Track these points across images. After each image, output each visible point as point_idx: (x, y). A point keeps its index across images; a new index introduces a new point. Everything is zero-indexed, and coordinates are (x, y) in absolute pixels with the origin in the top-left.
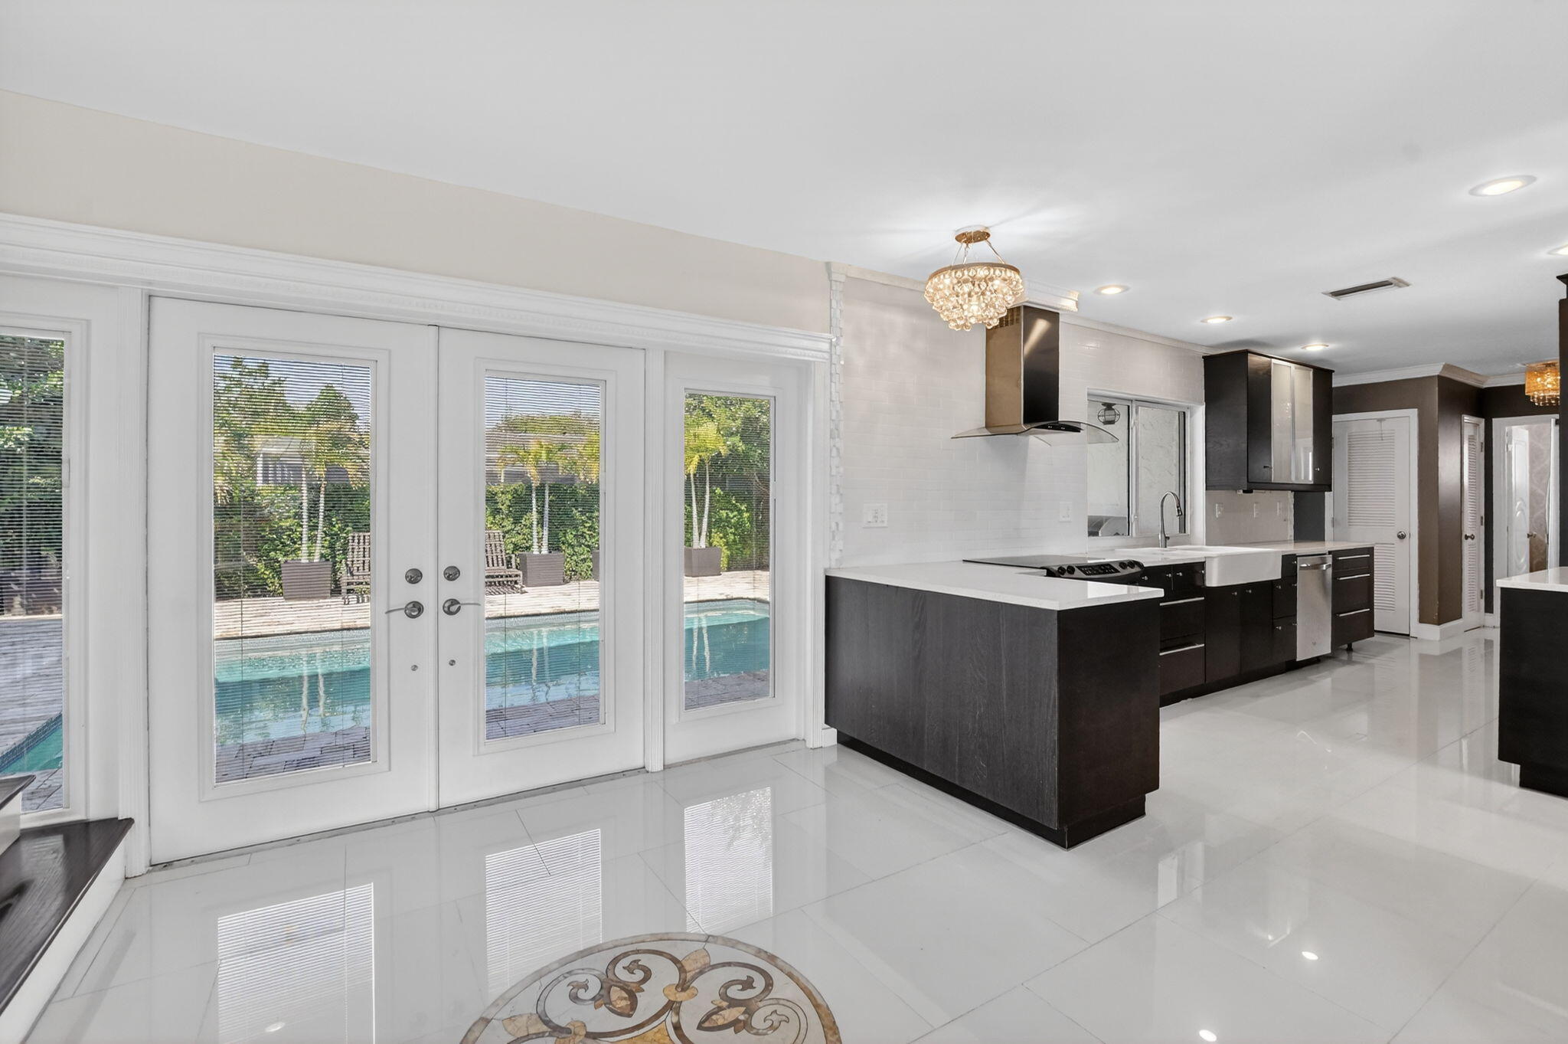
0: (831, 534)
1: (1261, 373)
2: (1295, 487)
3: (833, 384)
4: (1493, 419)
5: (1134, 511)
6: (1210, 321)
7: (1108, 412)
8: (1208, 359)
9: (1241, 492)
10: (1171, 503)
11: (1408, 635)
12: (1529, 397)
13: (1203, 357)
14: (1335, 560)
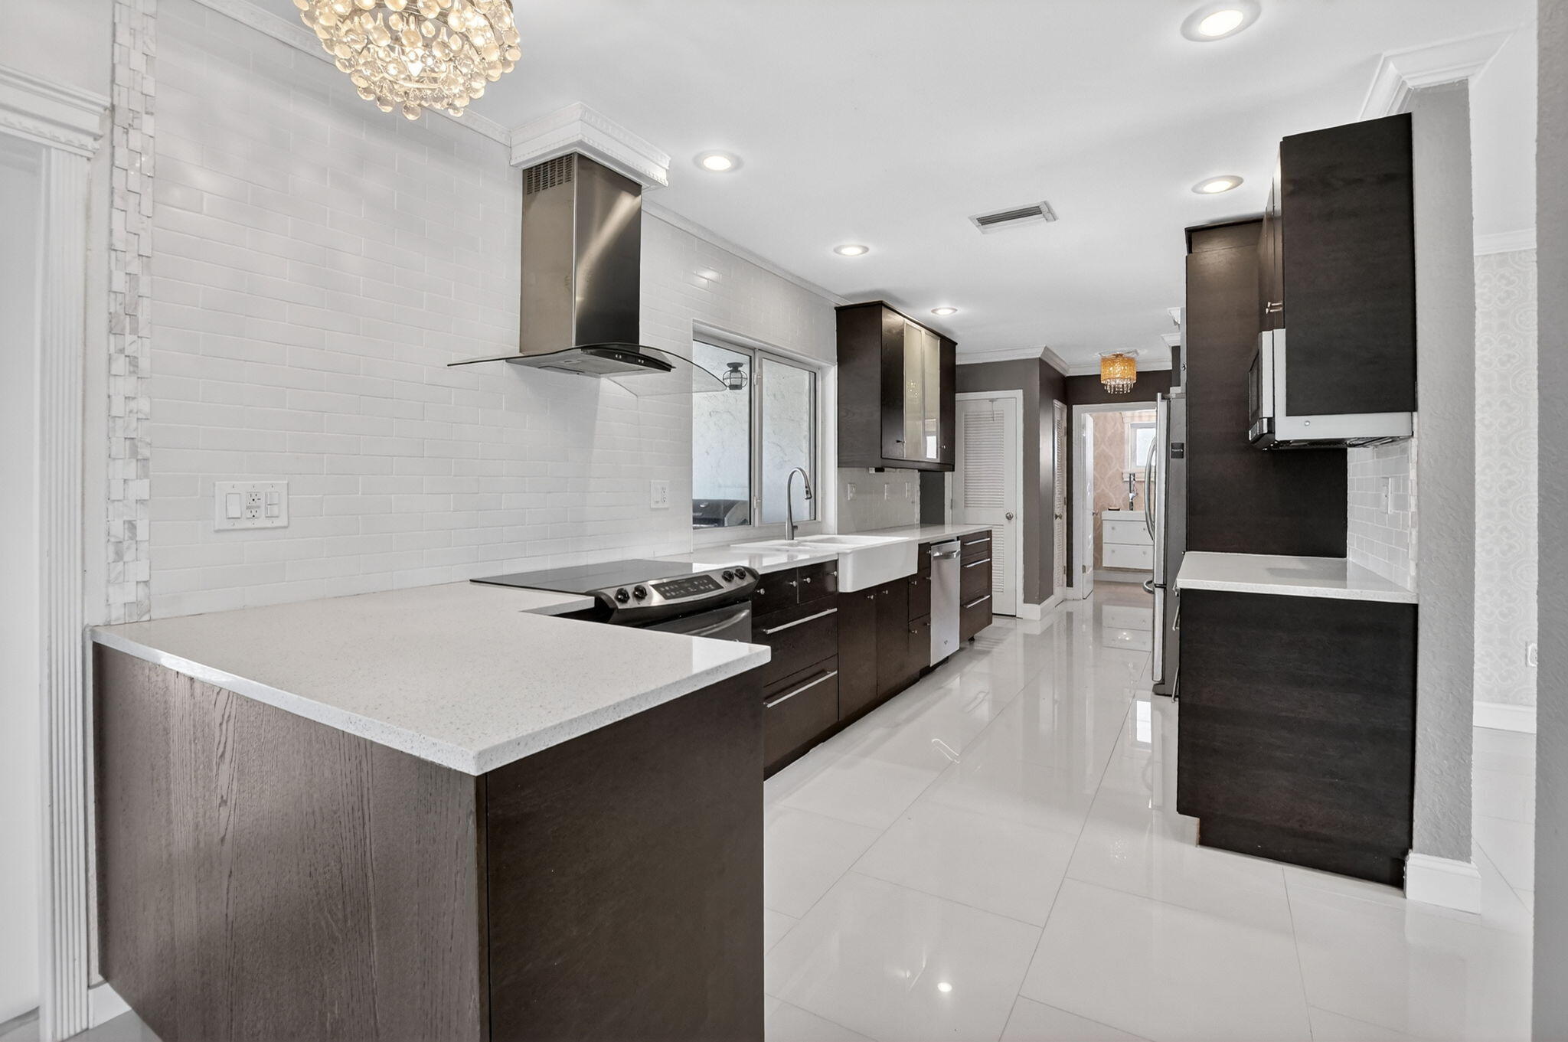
0: (111, 549)
1: (894, 331)
2: (923, 466)
3: (118, 216)
4: (1074, 406)
5: (757, 494)
6: (845, 251)
7: (734, 375)
8: (840, 310)
9: (872, 471)
10: (799, 483)
11: (1015, 616)
12: (1104, 385)
13: (836, 308)
14: (962, 545)
